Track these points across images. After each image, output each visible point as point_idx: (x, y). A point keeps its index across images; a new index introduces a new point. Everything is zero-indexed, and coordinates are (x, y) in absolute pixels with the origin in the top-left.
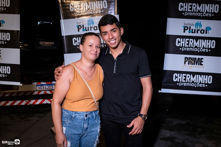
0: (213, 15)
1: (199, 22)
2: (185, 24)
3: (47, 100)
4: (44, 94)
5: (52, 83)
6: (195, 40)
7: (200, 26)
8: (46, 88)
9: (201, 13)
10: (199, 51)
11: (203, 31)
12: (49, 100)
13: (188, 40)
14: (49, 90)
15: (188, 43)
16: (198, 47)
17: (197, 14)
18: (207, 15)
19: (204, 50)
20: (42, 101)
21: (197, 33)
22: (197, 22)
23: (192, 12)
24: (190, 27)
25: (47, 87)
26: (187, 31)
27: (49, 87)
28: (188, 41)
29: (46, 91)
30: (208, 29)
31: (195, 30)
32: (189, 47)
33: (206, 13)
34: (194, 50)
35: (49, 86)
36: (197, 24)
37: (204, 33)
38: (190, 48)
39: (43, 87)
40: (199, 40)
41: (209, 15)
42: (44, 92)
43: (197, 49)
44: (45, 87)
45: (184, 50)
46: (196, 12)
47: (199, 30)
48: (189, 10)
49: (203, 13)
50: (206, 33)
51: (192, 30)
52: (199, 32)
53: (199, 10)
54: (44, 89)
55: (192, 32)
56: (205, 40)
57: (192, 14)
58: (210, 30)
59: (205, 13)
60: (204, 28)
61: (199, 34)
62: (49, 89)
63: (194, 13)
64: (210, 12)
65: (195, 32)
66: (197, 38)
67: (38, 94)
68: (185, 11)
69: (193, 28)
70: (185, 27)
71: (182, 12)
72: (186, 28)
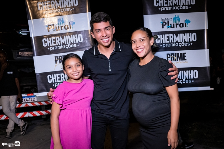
0: (190, 7)
1: (177, 16)
2: (162, 19)
3: (29, 113)
4: (26, 106)
5: (34, 94)
6: (174, 35)
7: (178, 20)
8: (27, 101)
9: (177, 6)
10: (180, 46)
11: (182, 25)
12: (31, 112)
13: (168, 35)
14: (31, 103)
15: (168, 38)
16: (179, 41)
17: (174, 8)
18: (184, 8)
19: (186, 44)
20: (24, 114)
21: (176, 27)
22: (175, 16)
23: (168, 6)
24: (168, 22)
25: (28, 99)
26: (165, 27)
27: (31, 100)
28: (168, 37)
29: (28, 104)
30: (187, 22)
31: (174, 24)
32: (169, 43)
33: (183, 6)
34: (176, 45)
35: (30, 98)
36: (175, 18)
37: (183, 27)
38: (171, 44)
39: (25, 100)
40: (179, 34)
41: (186, 8)
42: (26, 105)
43: (178, 44)
44: (26, 99)
45: (165, 46)
46: (172, 6)
47: (178, 24)
48: (165, 5)
49: (180, 6)
50: (186, 26)
51: (171, 24)
52: (178, 26)
53: (175, 4)
54: (25, 102)
55: (171, 27)
56: (186, 34)
57: (169, 9)
58: (189, 23)
59: (181, 6)
60: (182, 21)
61: (178, 29)
62: (30, 101)
63: (171, 7)
64: (187, 4)
65: (174, 27)
66: (177, 33)
67: (19, 107)
68: (161, 6)
69: (171, 22)
70: (163, 22)
71: (158, 7)
72: (164, 24)
